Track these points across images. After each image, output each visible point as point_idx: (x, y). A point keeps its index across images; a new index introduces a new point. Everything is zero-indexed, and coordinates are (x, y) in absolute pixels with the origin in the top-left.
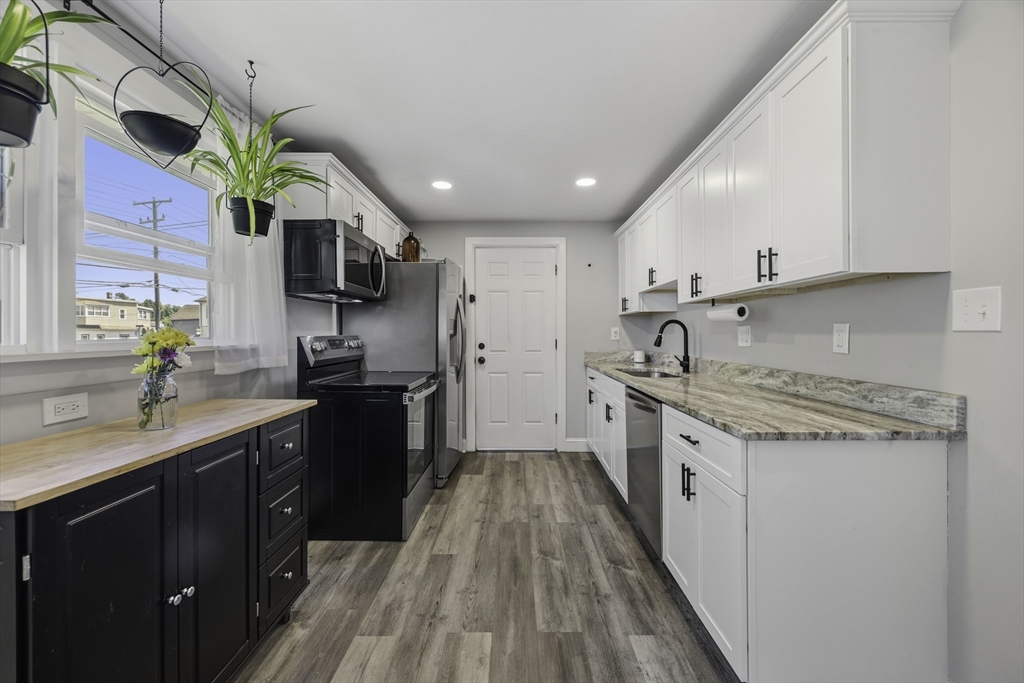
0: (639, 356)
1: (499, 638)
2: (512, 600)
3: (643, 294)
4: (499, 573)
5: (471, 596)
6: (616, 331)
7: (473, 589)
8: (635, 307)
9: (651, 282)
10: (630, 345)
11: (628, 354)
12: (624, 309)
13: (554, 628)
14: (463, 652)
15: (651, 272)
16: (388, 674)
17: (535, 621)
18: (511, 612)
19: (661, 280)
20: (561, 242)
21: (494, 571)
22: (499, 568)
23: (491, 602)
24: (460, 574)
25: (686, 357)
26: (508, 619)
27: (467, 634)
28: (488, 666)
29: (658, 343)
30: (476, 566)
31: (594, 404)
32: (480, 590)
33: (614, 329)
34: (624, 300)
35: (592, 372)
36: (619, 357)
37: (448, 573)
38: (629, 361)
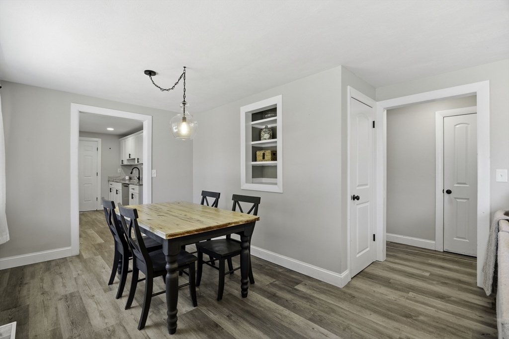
0: (127, 178)
3: (128, 160)
6: (120, 170)
8: (125, 163)
9: (130, 157)
10: (125, 175)
11: (124, 177)
12: (122, 163)
15: (130, 155)
19: (132, 157)
20: (99, 140)
25: (139, 177)
29: (131, 173)
31: (112, 192)
33: (119, 169)
34: (122, 161)
35: (111, 183)
36: (121, 178)
38: (124, 179)
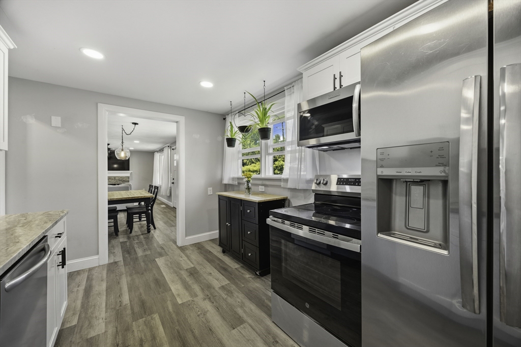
1: (175, 304)
2: (176, 321)
4: (193, 332)
5: (199, 313)
7: (201, 316)
13: (149, 318)
14: (187, 294)
16: (207, 281)
17: (160, 317)
18: (174, 316)
21: (197, 332)
22: (194, 336)
23: (187, 315)
24: (216, 321)
26: (174, 312)
27: (190, 299)
28: (175, 295)
30: (211, 330)
32: (198, 317)
37: (224, 318)
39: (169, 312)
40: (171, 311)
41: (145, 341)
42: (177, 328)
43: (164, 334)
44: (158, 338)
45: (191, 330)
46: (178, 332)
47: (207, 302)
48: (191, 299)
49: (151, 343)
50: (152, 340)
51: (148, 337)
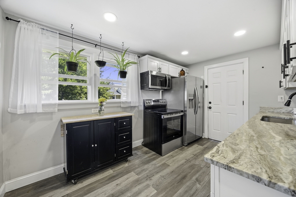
2: (171, 187)
12: (280, 86)
14: (146, 191)
18: (168, 190)
21: (176, 176)
22: (178, 176)
23: (166, 184)
24: (166, 171)
30: (172, 172)
32: (166, 178)
34: (280, 82)
39: (166, 193)
40: (164, 193)
41: (189, 195)
42: (176, 184)
43: (182, 188)
44: (185, 190)
45: (175, 178)
46: (178, 183)
47: (152, 178)
48: (151, 187)
49: (189, 192)
50: (187, 192)
51: (187, 195)
